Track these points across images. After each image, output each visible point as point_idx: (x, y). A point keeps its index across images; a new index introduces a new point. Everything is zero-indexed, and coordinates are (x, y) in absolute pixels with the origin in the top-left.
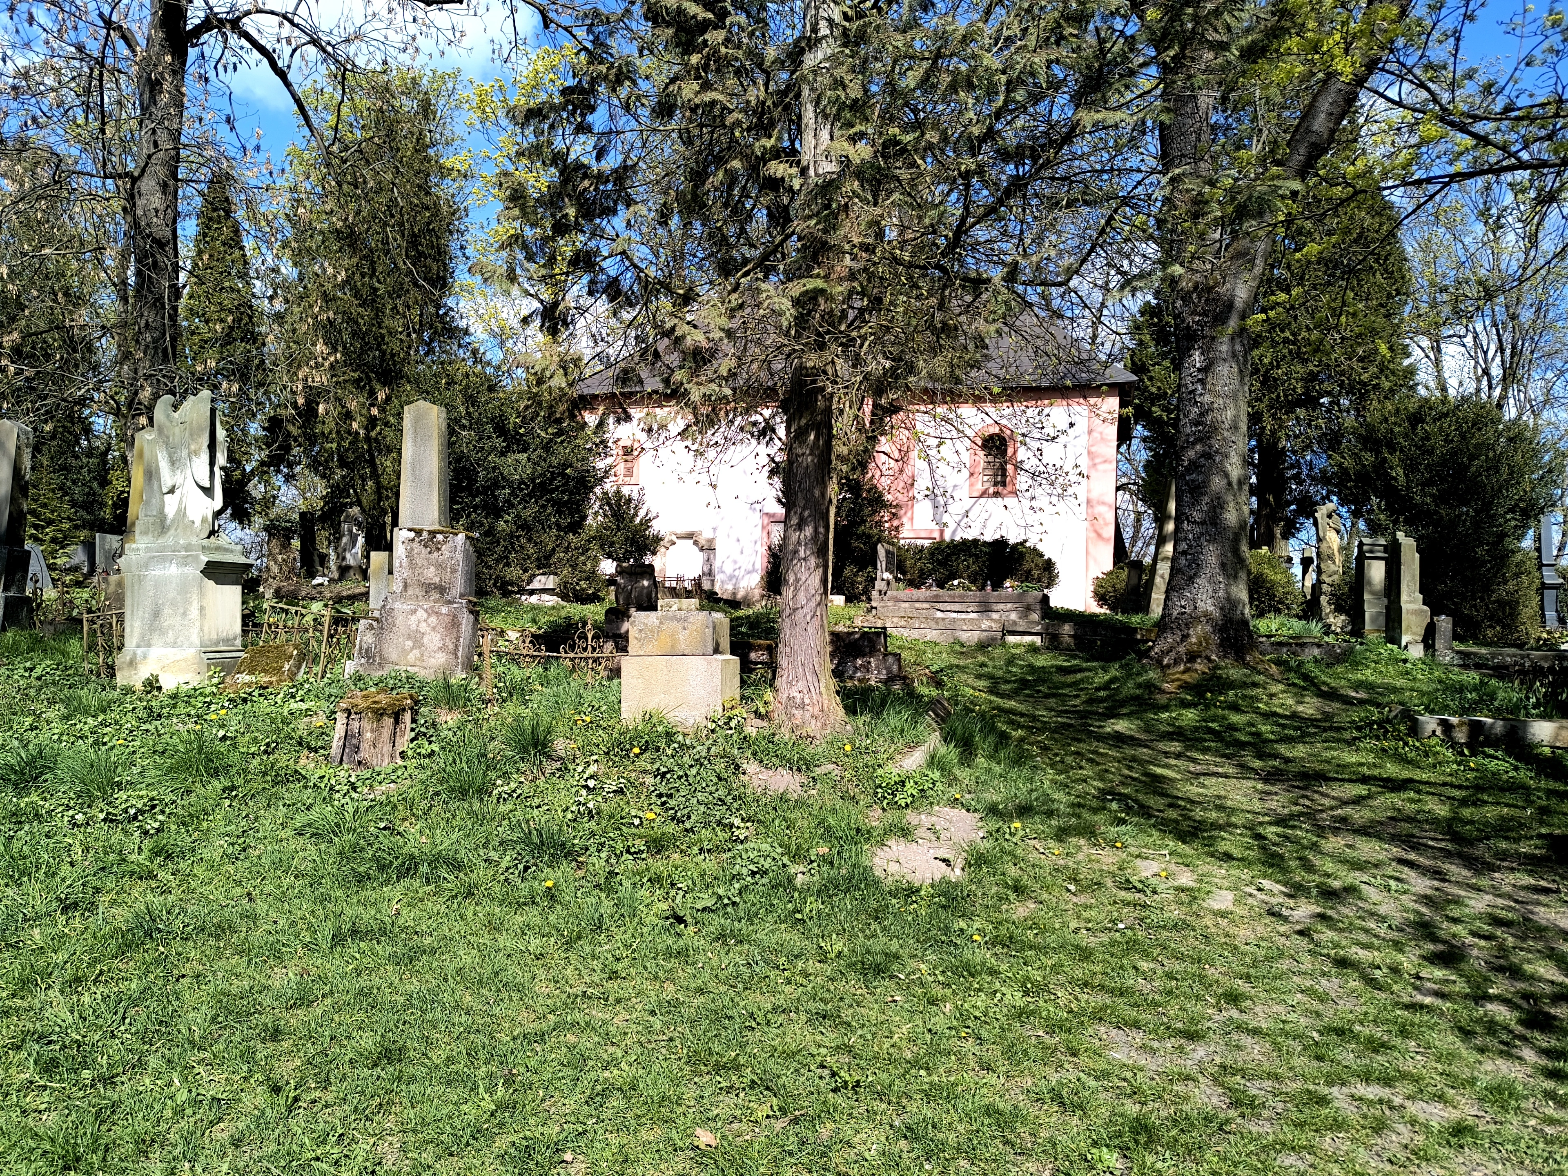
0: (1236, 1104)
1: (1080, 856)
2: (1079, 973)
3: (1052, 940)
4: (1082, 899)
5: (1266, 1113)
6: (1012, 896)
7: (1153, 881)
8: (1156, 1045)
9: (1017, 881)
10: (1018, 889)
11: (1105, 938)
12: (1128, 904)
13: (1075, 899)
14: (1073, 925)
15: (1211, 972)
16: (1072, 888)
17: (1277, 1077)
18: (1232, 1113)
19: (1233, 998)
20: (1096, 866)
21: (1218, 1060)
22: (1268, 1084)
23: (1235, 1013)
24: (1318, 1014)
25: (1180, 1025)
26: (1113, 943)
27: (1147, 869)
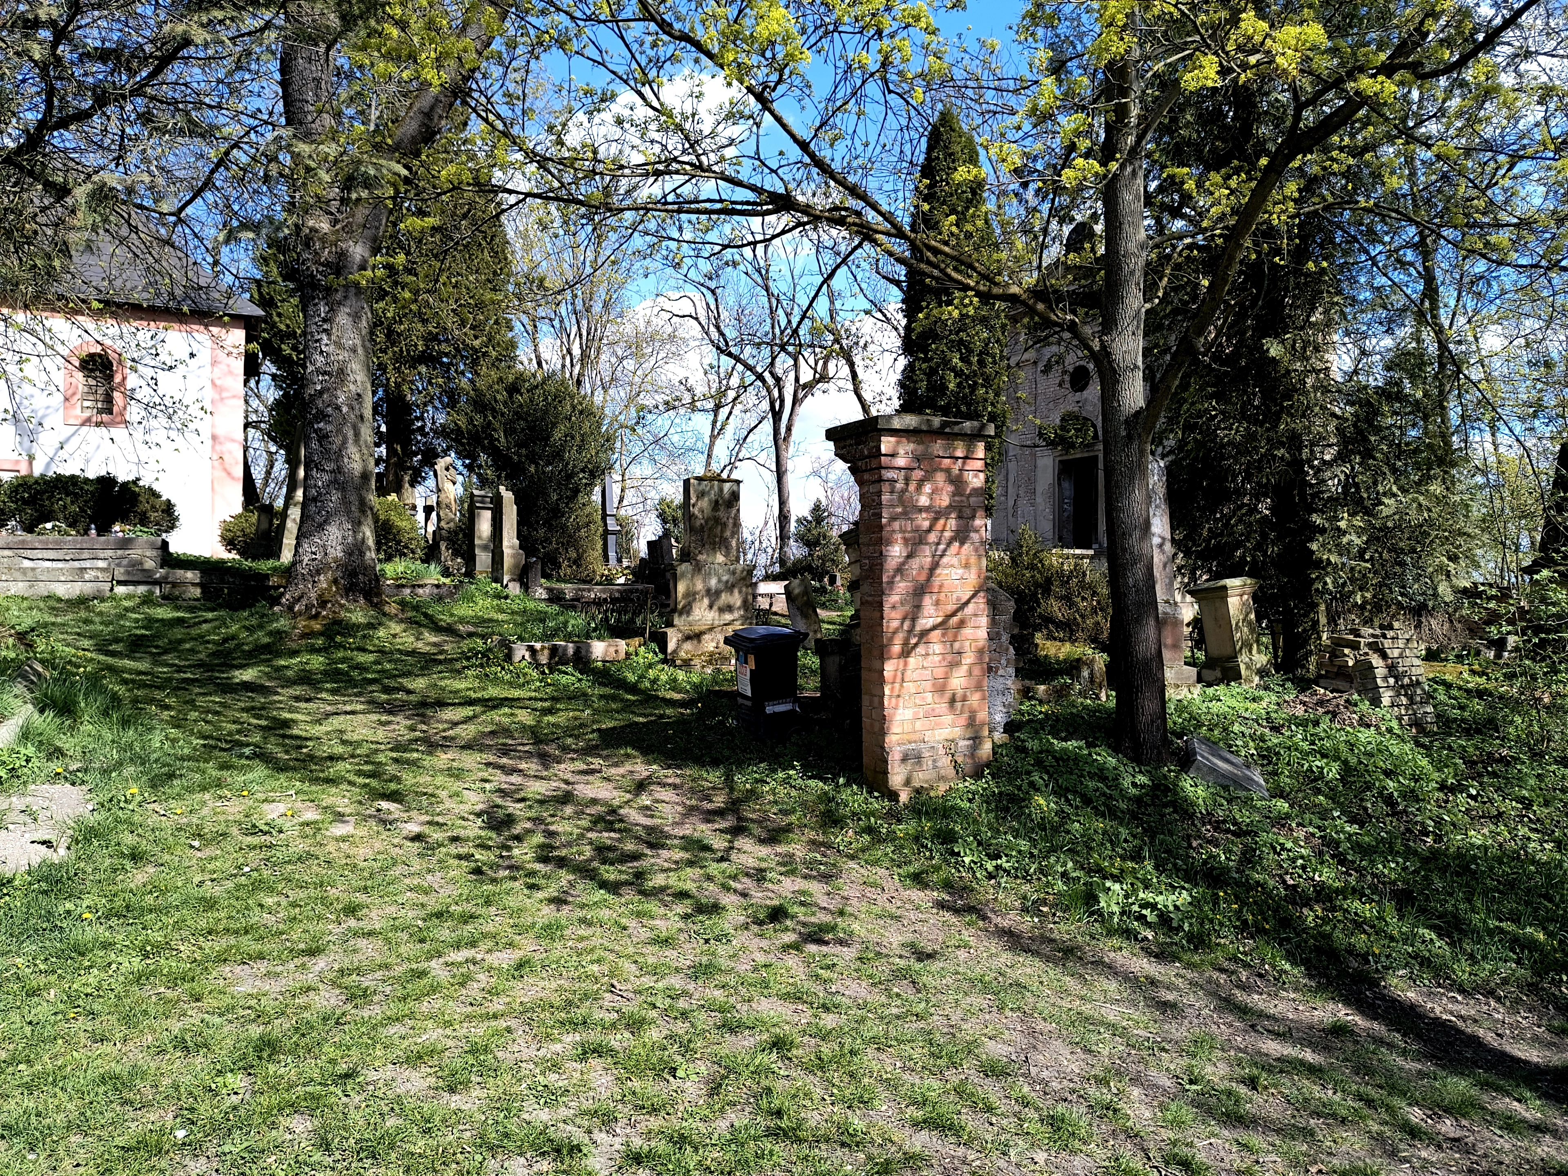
0: (351, 998)
1: (205, 811)
2: (203, 923)
3: (174, 899)
4: (207, 852)
5: (376, 998)
6: (128, 865)
7: (279, 822)
8: (279, 969)
9: (134, 848)
10: (136, 856)
11: (230, 885)
12: (255, 848)
13: (199, 854)
14: (196, 880)
15: (333, 892)
16: (196, 844)
17: (387, 967)
18: (349, 1006)
19: (351, 910)
20: (221, 818)
21: (336, 967)
22: (379, 974)
23: (352, 923)
24: (423, 905)
25: (302, 946)
26: (238, 887)
27: (273, 812)
